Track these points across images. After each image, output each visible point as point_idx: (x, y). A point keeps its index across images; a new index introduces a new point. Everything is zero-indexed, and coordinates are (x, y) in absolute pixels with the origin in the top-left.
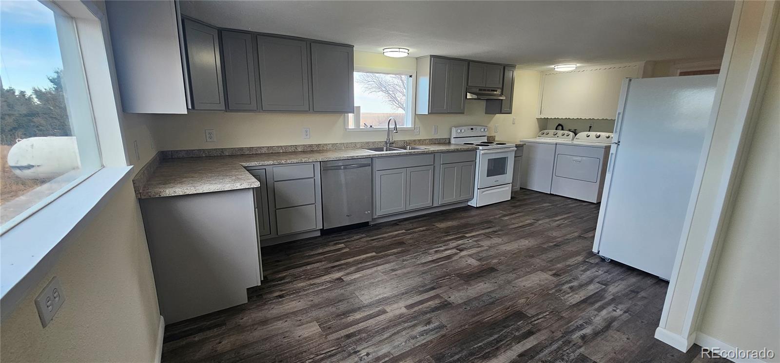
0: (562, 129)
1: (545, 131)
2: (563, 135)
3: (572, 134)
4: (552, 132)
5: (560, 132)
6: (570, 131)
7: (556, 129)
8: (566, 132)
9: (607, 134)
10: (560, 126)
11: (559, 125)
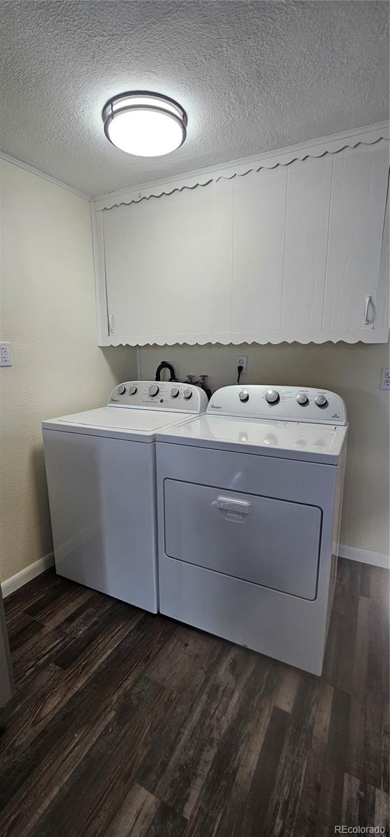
0: (173, 378)
1: (129, 385)
2: (176, 396)
3: (198, 392)
4: (145, 386)
5: (167, 387)
6: (191, 381)
7: (158, 379)
8: (183, 387)
9: (270, 390)
10: (166, 370)
11: (164, 365)
